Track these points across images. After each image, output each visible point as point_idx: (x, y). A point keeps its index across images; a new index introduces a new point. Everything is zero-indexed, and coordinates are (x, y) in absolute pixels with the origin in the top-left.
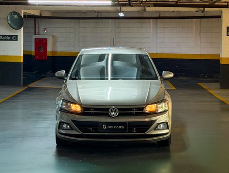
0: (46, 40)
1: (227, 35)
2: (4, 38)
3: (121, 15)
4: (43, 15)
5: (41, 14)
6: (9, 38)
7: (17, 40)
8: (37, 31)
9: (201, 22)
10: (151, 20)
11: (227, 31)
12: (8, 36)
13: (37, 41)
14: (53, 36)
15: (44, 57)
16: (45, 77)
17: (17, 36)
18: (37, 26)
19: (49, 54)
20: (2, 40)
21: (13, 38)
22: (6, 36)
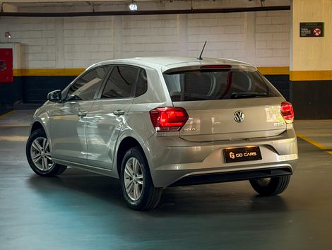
0: (10, 51)
1: (301, 36)
4: (4, 11)
5: (2, 10)
9: (256, 16)
10: (178, 15)
11: (301, 30)
14: (22, 45)
15: (7, 78)
16: (11, 110)
19: (15, 74)
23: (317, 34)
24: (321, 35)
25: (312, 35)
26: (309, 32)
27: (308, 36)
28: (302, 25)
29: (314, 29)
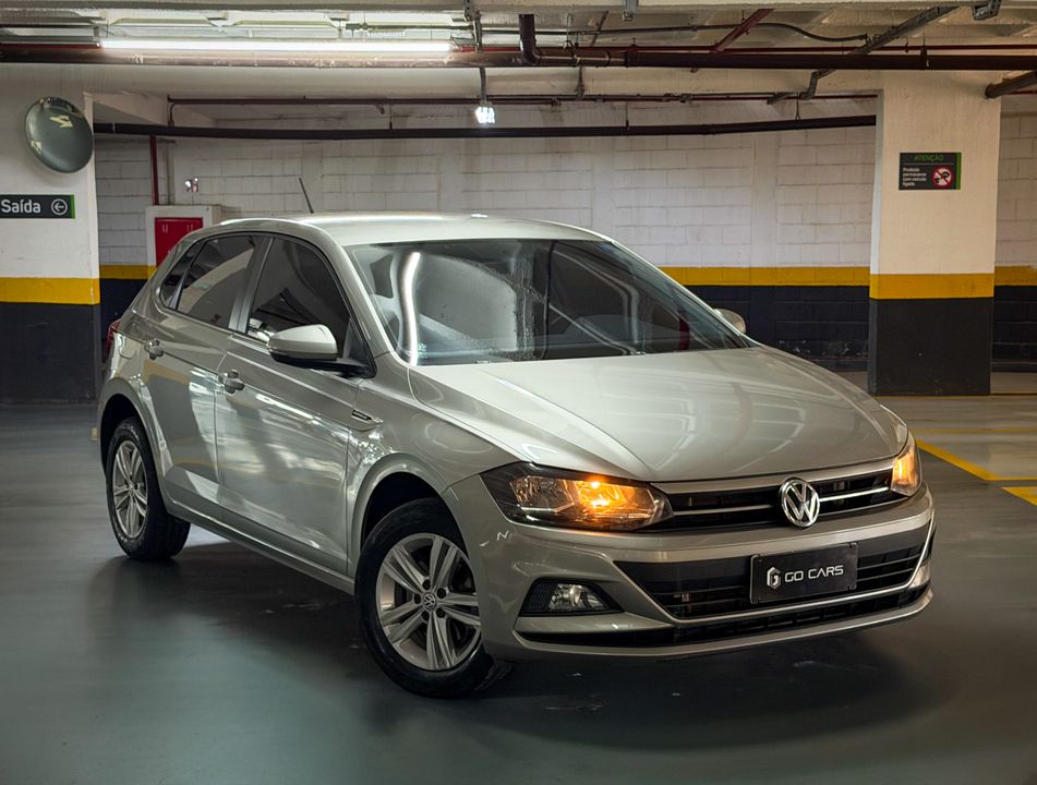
0: (197, 222)
1: (902, 187)
2: (17, 208)
3: (485, 116)
5: (171, 121)
6: (38, 209)
7: (69, 214)
8: (162, 190)
9: (778, 146)
11: (901, 172)
12: (35, 198)
13: (165, 229)
17: (69, 199)
18: (161, 174)
20: (11, 215)
21: (55, 208)
22: (26, 198)
23: (942, 182)
24: (953, 185)
25: (931, 184)
26: (923, 177)
27: (919, 186)
28: (907, 160)
29: (936, 168)
